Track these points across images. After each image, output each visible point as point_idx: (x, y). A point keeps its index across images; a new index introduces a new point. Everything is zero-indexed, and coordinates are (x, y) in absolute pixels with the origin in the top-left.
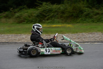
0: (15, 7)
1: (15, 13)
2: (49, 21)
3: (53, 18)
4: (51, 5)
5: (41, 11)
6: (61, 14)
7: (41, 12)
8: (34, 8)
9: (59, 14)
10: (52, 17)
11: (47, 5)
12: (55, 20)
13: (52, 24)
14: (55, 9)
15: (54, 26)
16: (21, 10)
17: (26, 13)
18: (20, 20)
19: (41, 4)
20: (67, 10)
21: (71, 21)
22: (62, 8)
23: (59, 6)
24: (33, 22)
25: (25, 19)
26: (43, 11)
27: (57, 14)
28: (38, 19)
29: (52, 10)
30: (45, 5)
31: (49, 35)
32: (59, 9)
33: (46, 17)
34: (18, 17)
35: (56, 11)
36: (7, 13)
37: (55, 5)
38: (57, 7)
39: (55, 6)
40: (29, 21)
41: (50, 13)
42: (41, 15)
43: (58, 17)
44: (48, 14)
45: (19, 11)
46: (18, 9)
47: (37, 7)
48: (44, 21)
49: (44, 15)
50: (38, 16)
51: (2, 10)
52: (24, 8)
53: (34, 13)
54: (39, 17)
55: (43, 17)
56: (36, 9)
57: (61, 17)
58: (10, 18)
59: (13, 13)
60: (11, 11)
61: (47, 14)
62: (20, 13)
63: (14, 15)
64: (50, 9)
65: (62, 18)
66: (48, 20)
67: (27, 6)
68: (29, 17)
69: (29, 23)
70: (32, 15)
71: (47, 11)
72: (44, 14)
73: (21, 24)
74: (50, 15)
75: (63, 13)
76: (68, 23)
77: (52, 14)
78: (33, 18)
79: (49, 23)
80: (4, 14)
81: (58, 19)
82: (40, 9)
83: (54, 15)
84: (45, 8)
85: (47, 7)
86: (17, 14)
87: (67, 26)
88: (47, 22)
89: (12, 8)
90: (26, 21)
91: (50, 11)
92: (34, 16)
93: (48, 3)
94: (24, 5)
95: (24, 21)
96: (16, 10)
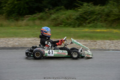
0: (51, 7)
1: (51, 14)
2: (90, 25)
3: (96, 22)
4: (94, 6)
5: (81, 13)
6: (105, 18)
7: (81, 15)
8: (73, 9)
9: (103, 16)
10: (94, 20)
11: (89, 6)
12: (98, 23)
13: (95, 28)
14: (99, 11)
15: (98, 30)
16: (58, 12)
17: (64, 15)
18: (57, 22)
19: (82, 5)
20: (112, 13)
21: (117, 26)
22: (106, 10)
23: (103, 7)
24: (72, 25)
25: (63, 22)
26: (84, 13)
27: (100, 17)
28: (78, 23)
29: (95, 12)
30: (86, 6)
31: (95, 41)
32: (103, 11)
33: (88, 20)
34: (55, 19)
35: (99, 13)
36: (41, 14)
37: (99, 6)
38: (100, 9)
39: (98, 8)
40: (67, 24)
41: (92, 15)
42: (81, 18)
43: (101, 20)
44: (90, 17)
45: (55, 12)
46: (54, 10)
47: (77, 8)
48: (84, 24)
49: (84, 18)
50: (77, 19)
51: (36, 11)
52: (61, 9)
53: (73, 15)
54: (79, 20)
55: (84, 20)
56: (76, 10)
57: (105, 21)
58: (45, 20)
59: (49, 15)
60: (46, 13)
61: (88, 16)
62: (57, 15)
63: (50, 17)
64: (92, 10)
65: (107, 22)
66: (89, 23)
67: (64, 7)
68: (67, 19)
69: (67, 27)
70: (71, 17)
71: (89, 13)
72: (85, 16)
73: (57, 27)
74: (92, 18)
75: (108, 15)
76: (114, 28)
77: (95, 17)
78: (72, 21)
79: (91, 27)
80: (38, 15)
81: (101, 22)
82: (81, 10)
83: (97, 18)
84: (87, 9)
85: (89, 9)
86: (53, 16)
87: (113, 31)
88: (88, 26)
89: (47, 9)
90: (64, 24)
91: (92, 13)
92: (74, 19)
93: (90, 4)
94: (62, 6)
95: (61, 24)
96: (52, 11)
